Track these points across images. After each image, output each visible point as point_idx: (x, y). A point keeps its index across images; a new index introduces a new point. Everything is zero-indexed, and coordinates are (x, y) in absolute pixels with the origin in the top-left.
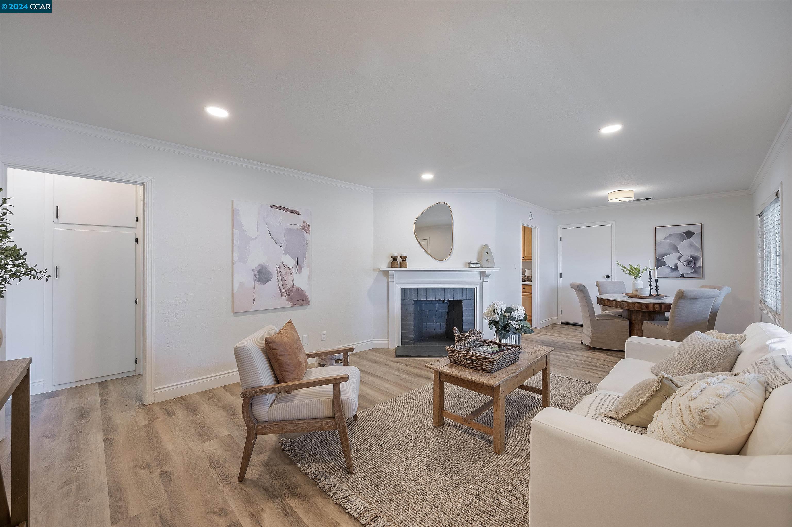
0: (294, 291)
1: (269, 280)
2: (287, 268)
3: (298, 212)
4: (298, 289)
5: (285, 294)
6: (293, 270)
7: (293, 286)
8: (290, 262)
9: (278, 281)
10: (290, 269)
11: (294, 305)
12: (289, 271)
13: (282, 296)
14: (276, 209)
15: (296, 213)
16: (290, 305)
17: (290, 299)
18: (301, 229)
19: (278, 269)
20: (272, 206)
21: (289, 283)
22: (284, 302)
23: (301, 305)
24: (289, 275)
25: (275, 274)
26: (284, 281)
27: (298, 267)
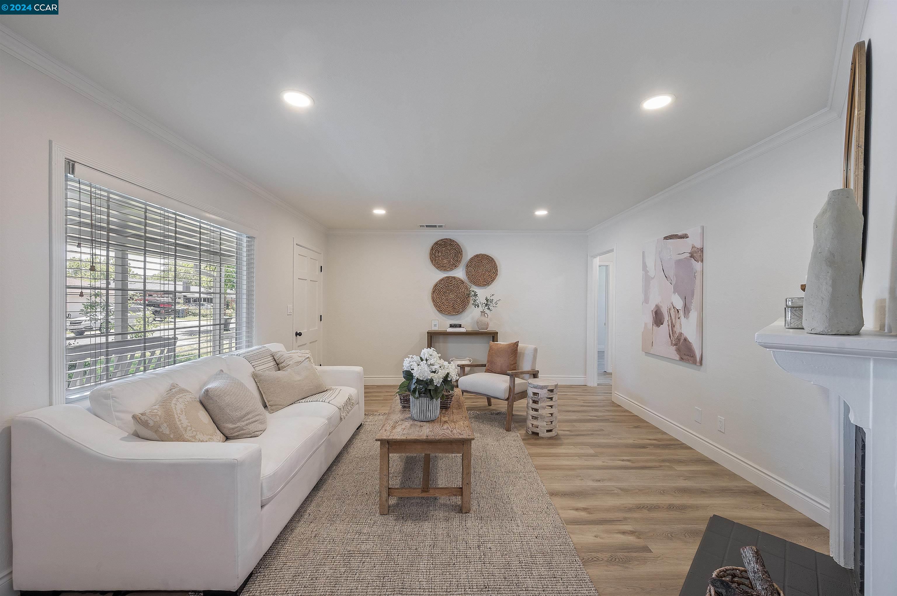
0: (682, 341)
1: (662, 324)
2: (676, 310)
3: (686, 236)
4: (685, 340)
5: (674, 342)
6: (681, 313)
7: (681, 334)
8: (679, 304)
9: (669, 325)
10: (678, 312)
11: (682, 359)
12: (677, 314)
13: (672, 343)
14: (668, 239)
15: (685, 236)
16: (677, 357)
17: (678, 350)
18: (689, 258)
19: (669, 310)
20: (666, 238)
21: (677, 329)
22: (672, 352)
23: (687, 361)
24: (677, 319)
25: (666, 318)
26: (673, 326)
27: (686, 309)
